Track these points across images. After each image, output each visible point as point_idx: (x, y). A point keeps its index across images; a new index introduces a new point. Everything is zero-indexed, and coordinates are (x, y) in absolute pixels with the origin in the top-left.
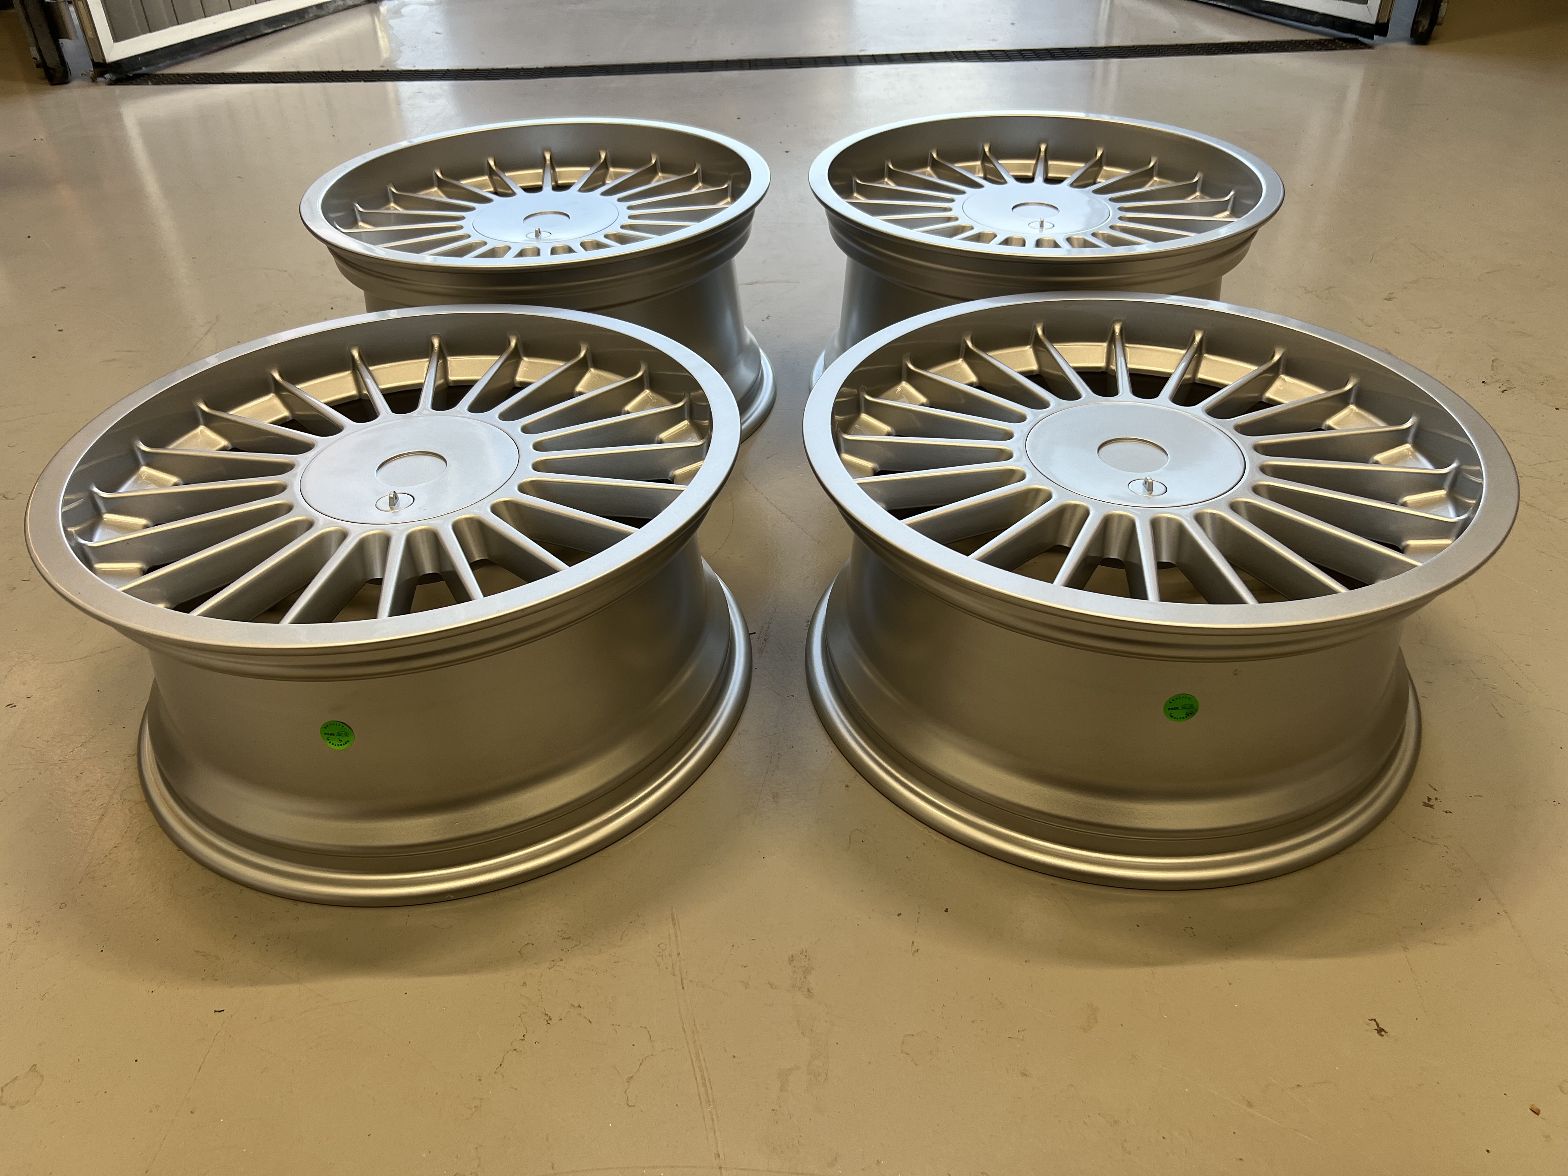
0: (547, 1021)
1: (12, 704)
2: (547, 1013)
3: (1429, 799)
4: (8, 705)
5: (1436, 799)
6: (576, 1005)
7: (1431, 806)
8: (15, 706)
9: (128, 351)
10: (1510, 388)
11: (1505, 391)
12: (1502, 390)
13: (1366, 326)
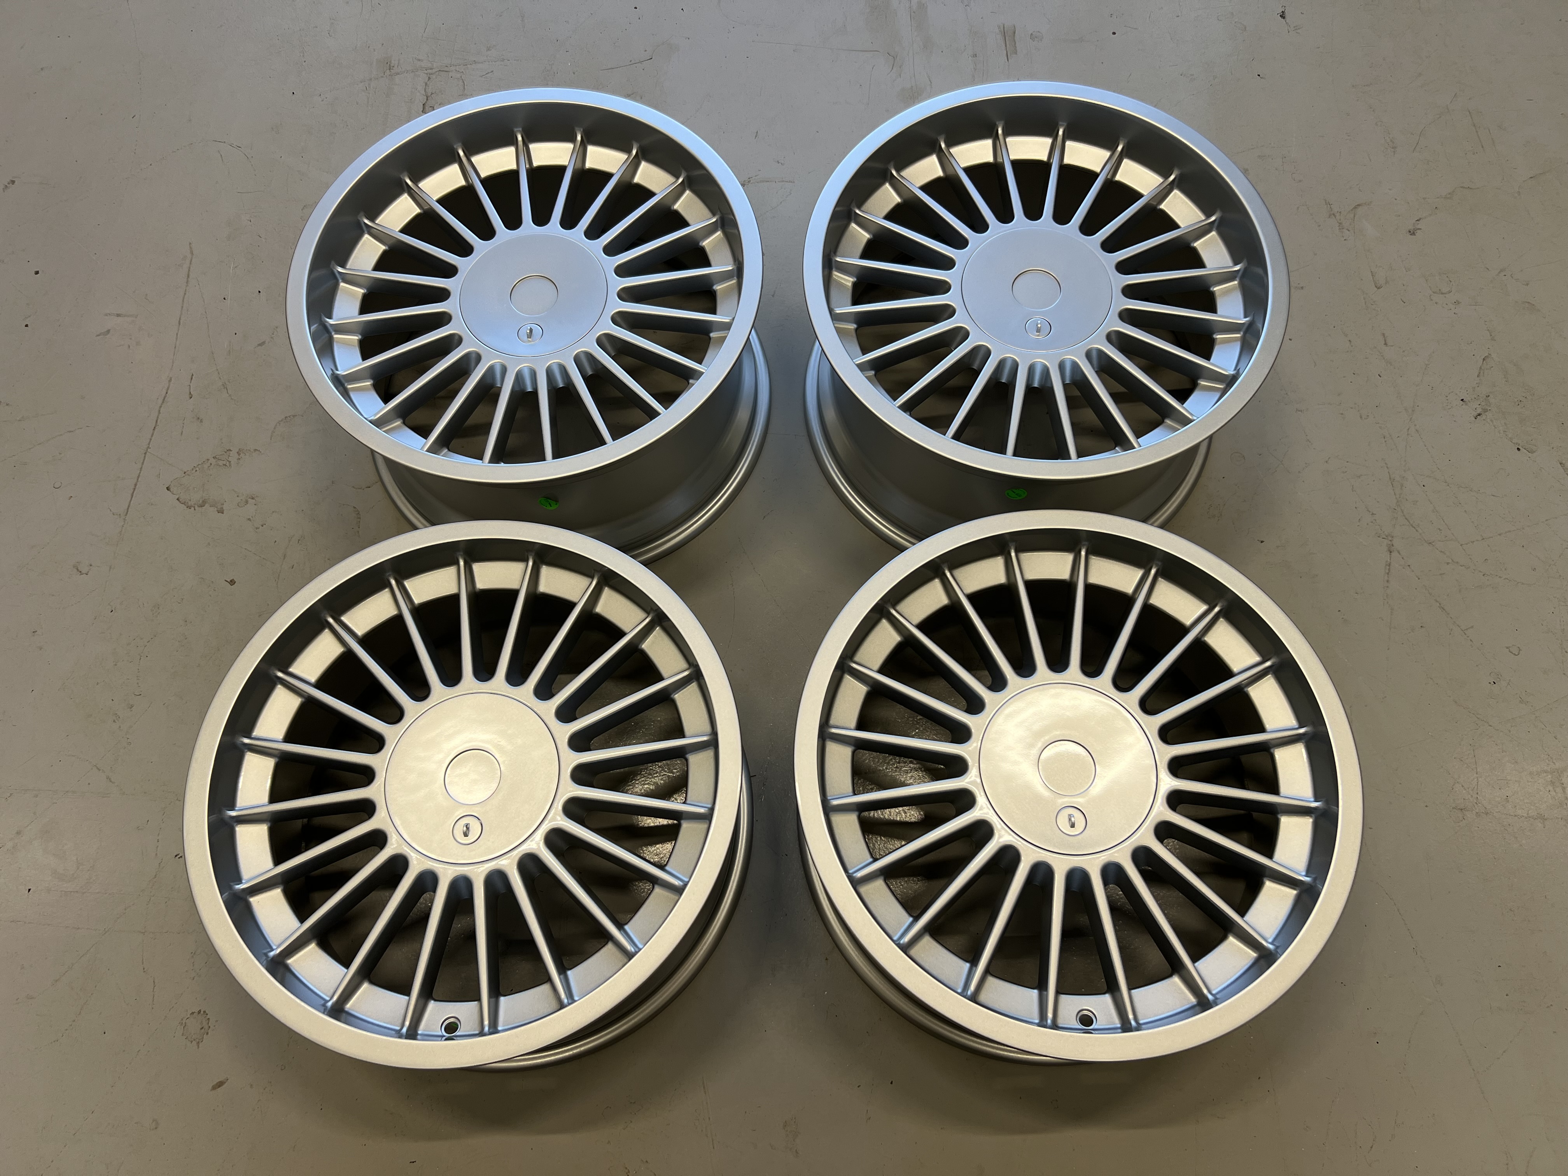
0: (627, 1173)
1: (179, 854)
2: (626, 1166)
4: (176, 856)
6: (645, 1161)
9: (118, 315)
10: (1485, 411)
11: (1478, 417)
12: (1476, 414)
13: (1376, 287)
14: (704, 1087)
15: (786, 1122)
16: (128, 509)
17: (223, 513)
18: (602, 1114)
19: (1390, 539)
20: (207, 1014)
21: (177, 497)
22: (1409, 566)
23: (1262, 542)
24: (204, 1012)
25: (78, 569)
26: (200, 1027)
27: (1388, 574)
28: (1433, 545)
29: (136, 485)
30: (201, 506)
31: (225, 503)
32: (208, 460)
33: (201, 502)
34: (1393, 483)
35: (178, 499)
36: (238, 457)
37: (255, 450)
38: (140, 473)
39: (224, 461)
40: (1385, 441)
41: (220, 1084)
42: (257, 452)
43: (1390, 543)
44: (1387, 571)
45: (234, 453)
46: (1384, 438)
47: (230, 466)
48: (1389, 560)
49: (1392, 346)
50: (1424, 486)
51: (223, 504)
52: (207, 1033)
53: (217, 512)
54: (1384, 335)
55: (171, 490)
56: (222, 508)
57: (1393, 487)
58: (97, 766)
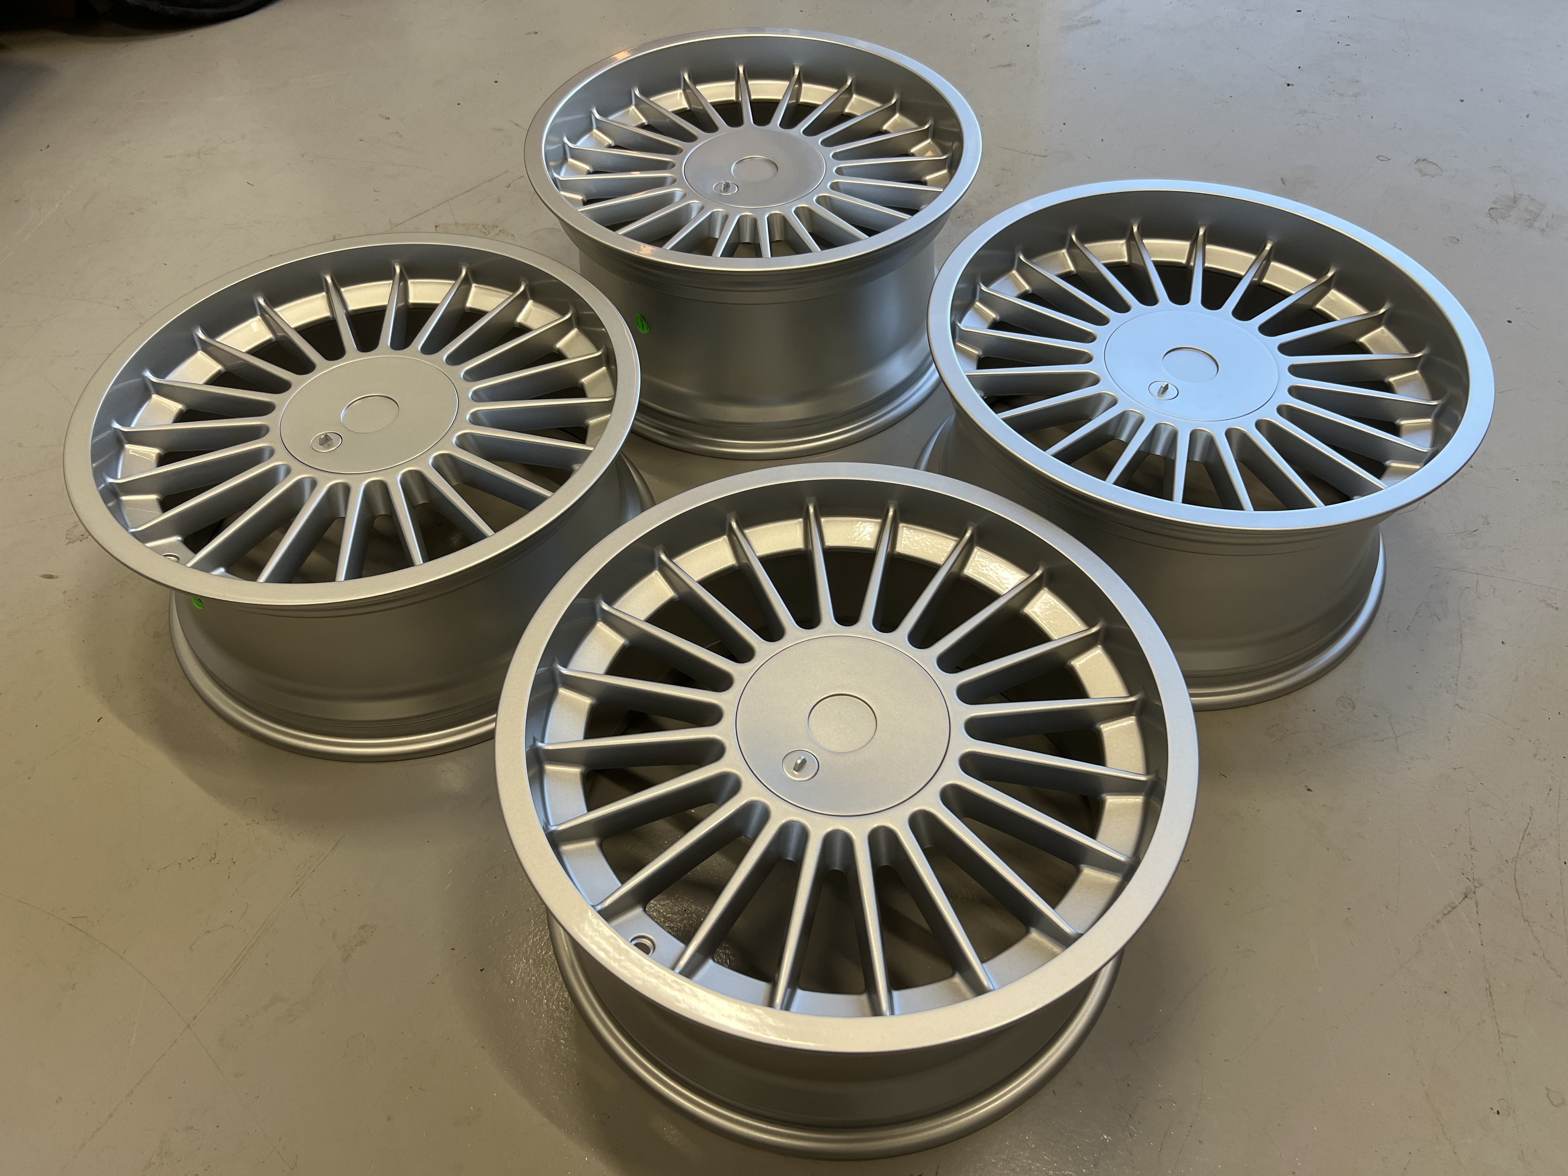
0: (212, 859)
2: (217, 853)
6: (234, 860)
14: (337, 844)
15: (366, 925)
18: (245, 800)
19: (1476, 884)
22: (1479, 924)
23: (1309, 790)
27: (1445, 915)
28: (1529, 926)
29: (420, 214)
32: (478, 225)
34: (1525, 836)
37: (513, 235)
38: (430, 209)
40: (1549, 794)
41: (51, 577)
43: (1473, 888)
44: (1445, 911)
45: (497, 230)
46: (1550, 790)
48: (1457, 903)
57: (1523, 839)
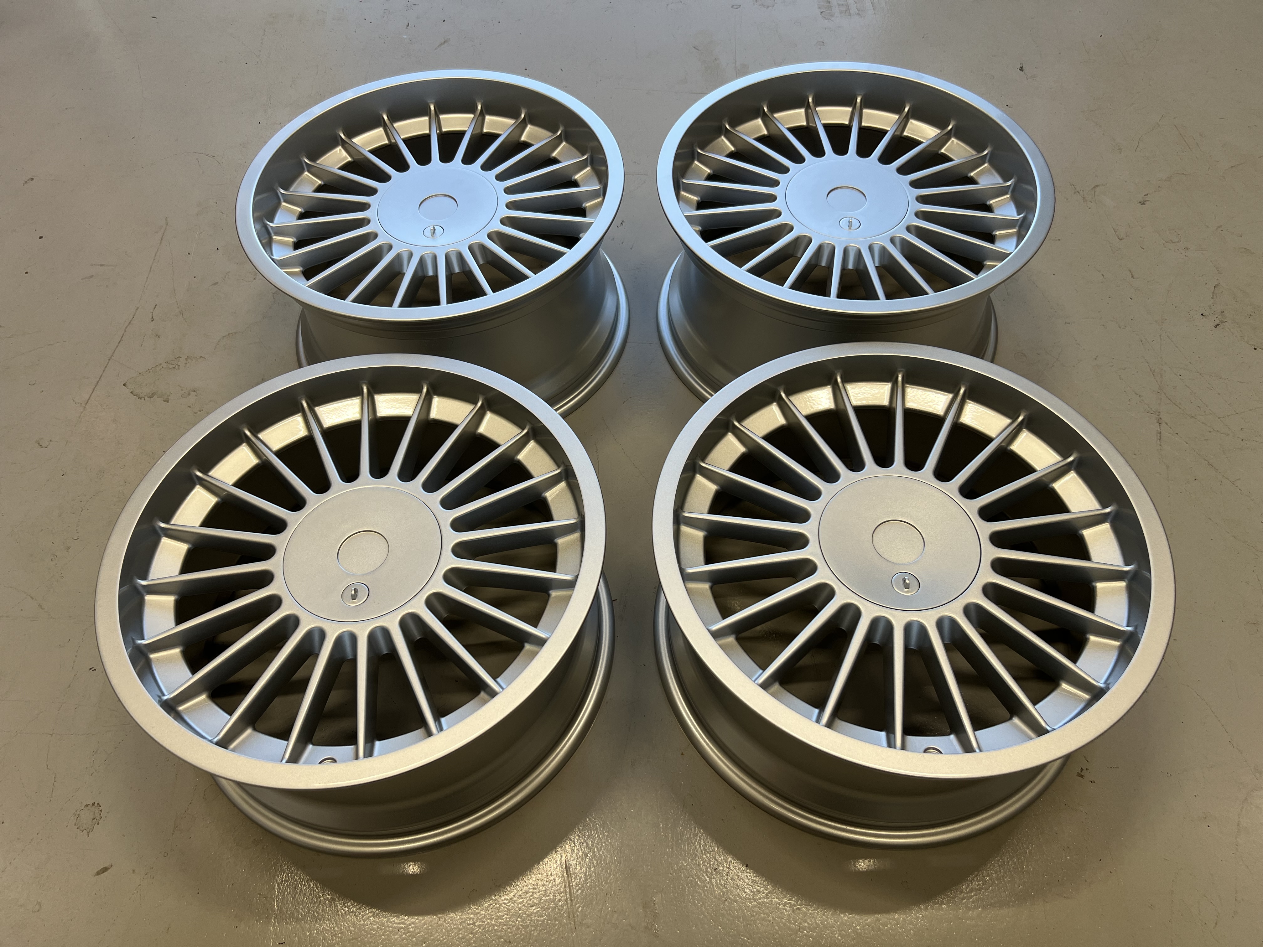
1: (93, 668)
3: (1082, 770)
4: (90, 669)
5: (1087, 769)
7: (1082, 776)
8: (95, 670)
9: (101, 265)
10: (1223, 322)
11: (1218, 326)
12: (1215, 324)
13: (1119, 239)
16: (89, 399)
17: (168, 402)
18: (468, 896)
19: (1158, 414)
20: (100, 806)
21: (131, 390)
22: (1177, 434)
24: (98, 804)
25: (39, 444)
26: (92, 817)
27: (1160, 440)
28: (1195, 419)
29: (98, 382)
30: (150, 397)
31: (171, 395)
32: (161, 364)
33: (150, 394)
34: (1154, 373)
35: (131, 392)
36: (186, 362)
38: (102, 374)
39: (173, 365)
40: (1143, 344)
41: (105, 870)
42: (202, 358)
43: (1158, 417)
44: (1159, 438)
45: (183, 359)
46: (1141, 341)
47: (178, 368)
48: (1159, 430)
49: (1138, 278)
50: (1180, 375)
51: (169, 396)
52: (98, 824)
53: (163, 402)
54: (1130, 271)
55: (127, 386)
56: (168, 399)
57: (1154, 376)
58: (31, 595)
